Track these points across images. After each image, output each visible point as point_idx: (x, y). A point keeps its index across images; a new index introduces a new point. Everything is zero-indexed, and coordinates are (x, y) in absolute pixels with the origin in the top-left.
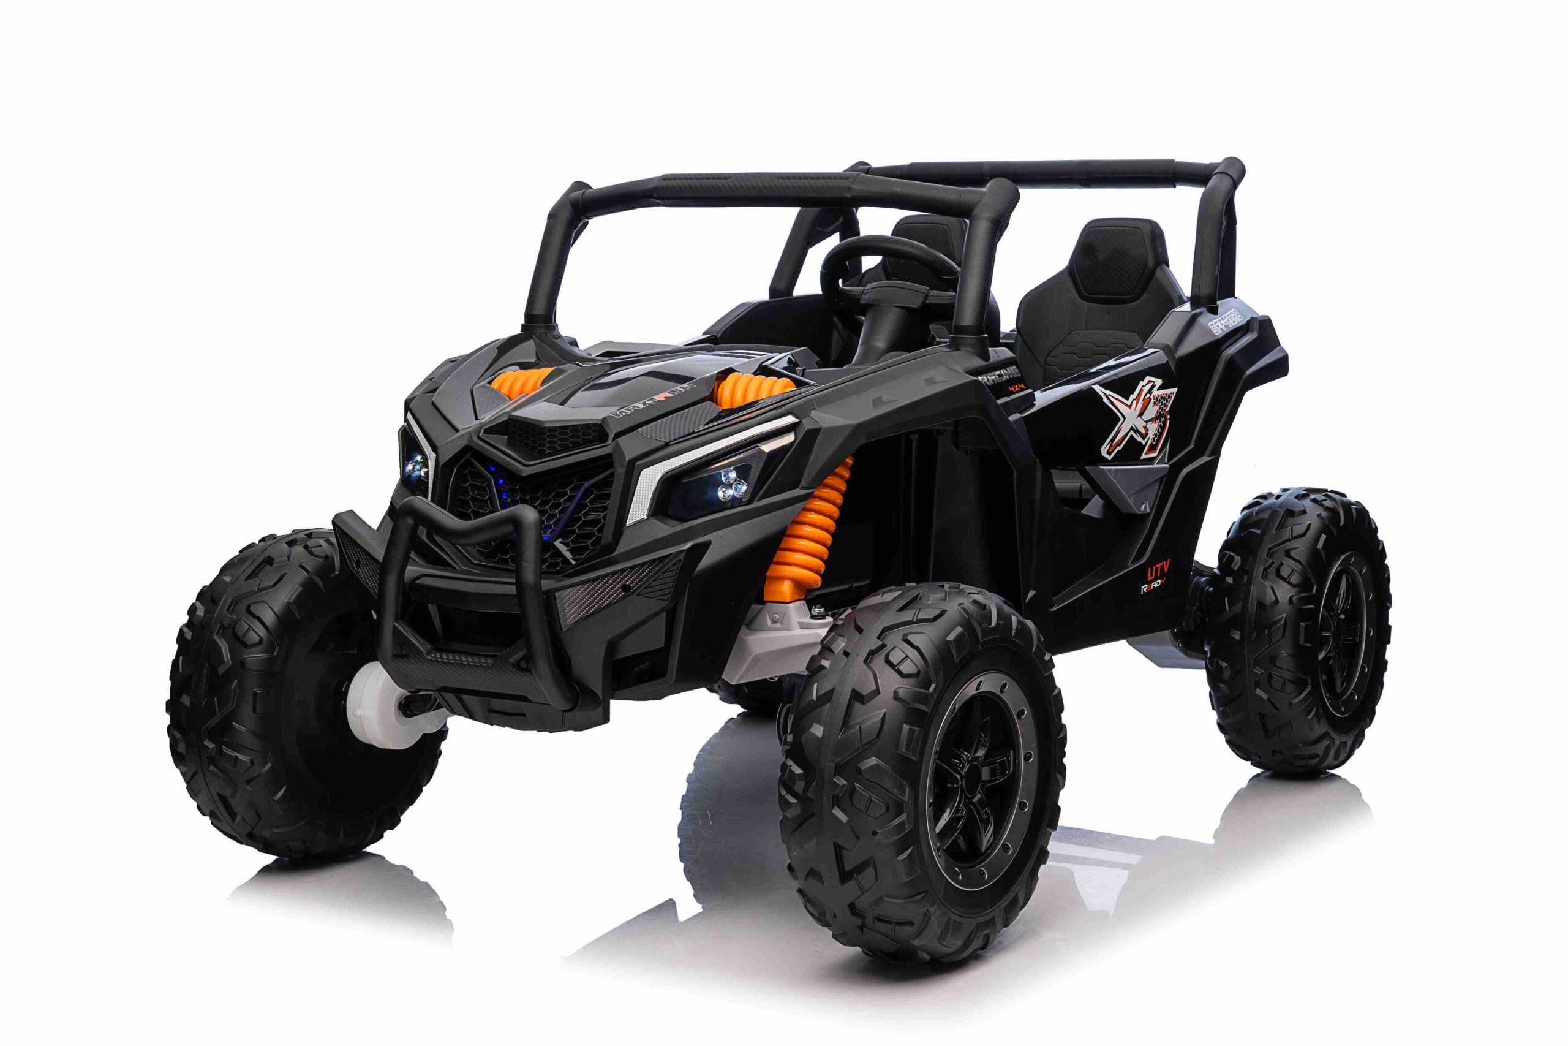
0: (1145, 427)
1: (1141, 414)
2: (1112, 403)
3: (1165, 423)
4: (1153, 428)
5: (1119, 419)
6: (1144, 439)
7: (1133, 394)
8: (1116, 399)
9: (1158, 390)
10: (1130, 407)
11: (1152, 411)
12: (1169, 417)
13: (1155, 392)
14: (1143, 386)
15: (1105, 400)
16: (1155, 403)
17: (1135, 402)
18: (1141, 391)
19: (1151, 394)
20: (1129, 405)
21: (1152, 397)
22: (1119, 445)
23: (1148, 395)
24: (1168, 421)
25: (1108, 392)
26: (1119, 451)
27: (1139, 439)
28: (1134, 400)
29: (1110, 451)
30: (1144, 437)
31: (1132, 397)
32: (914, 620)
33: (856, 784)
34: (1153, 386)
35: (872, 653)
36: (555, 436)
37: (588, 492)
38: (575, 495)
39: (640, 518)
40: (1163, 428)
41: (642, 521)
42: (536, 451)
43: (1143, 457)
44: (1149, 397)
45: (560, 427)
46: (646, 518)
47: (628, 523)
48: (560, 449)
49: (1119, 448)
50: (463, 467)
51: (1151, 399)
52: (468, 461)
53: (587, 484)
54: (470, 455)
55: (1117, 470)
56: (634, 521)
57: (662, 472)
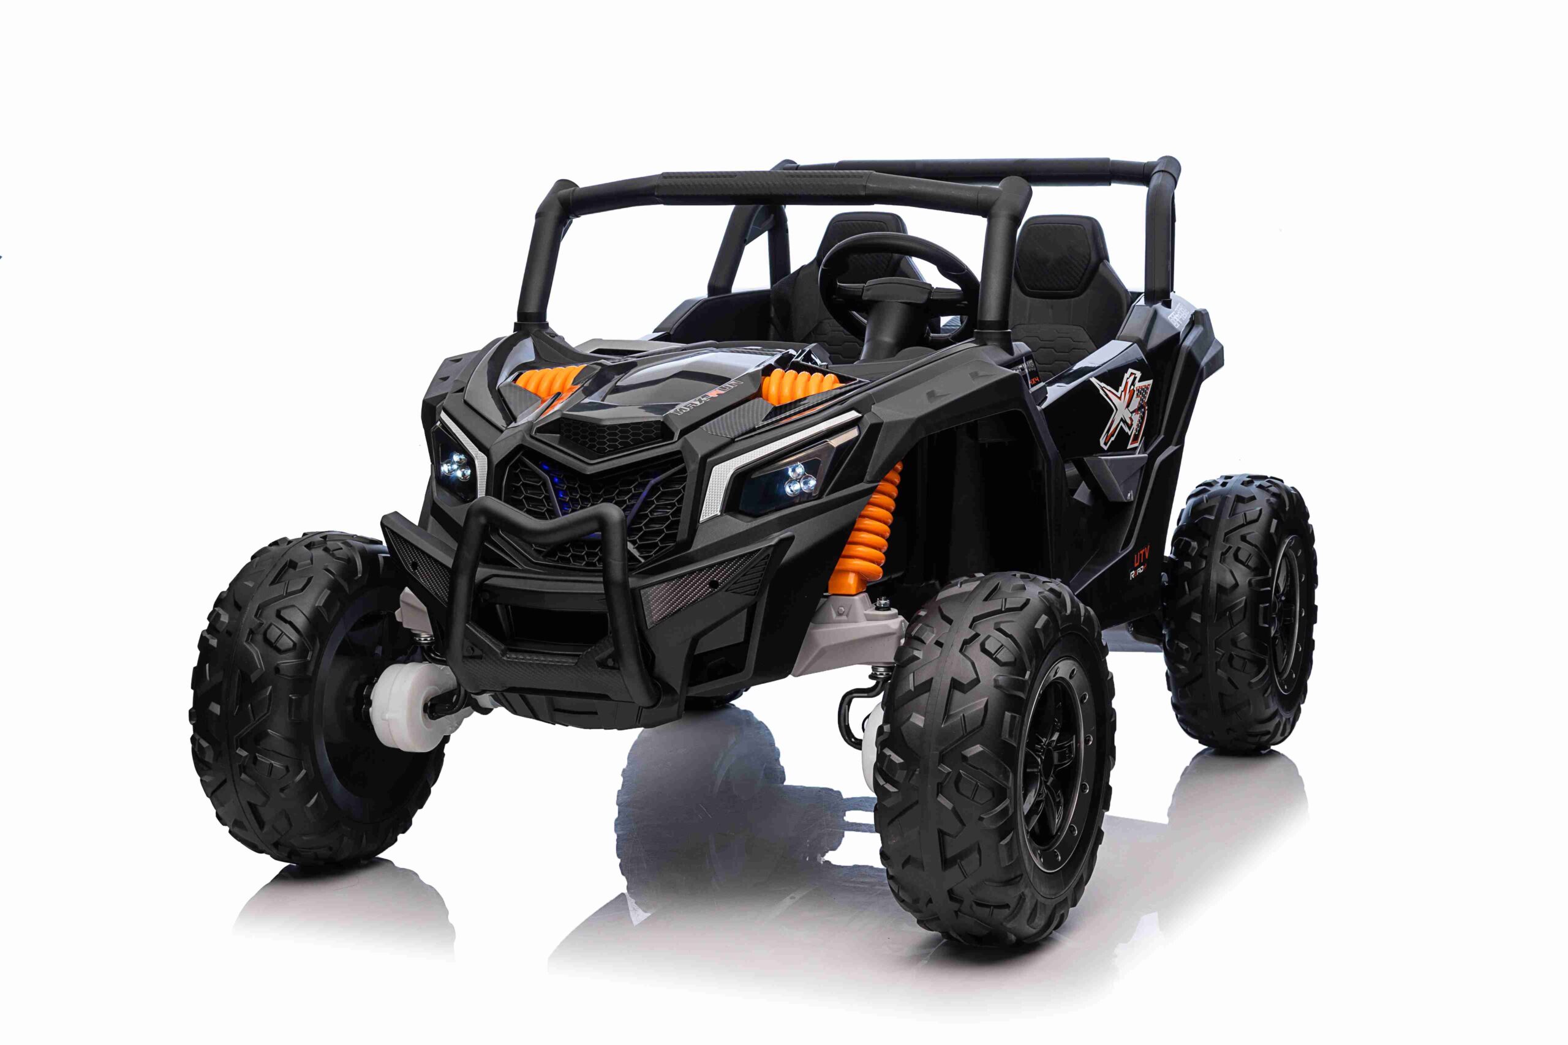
0: (1131, 418)
1: (1128, 406)
2: (1107, 395)
3: (1144, 413)
4: (1136, 418)
5: (1113, 411)
6: (1130, 429)
7: (1121, 386)
8: (1109, 391)
9: (1139, 381)
10: (1120, 398)
11: (1136, 402)
12: (1147, 408)
13: (1138, 384)
14: (1128, 378)
15: (1101, 392)
16: (1137, 395)
17: (1123, 393)
18: (1127, 383)
19: (1134, 386)
20: (1119, 396)
21: (1135, 389)
22: (1112, 435)
23: (1132, 387)
24: (1146, 412)
25: (1103, 385)
26: (1112, 441)
27: (1126, 429)
28: (1122, 391)
29: (1107, 441)
30: (1130, 427)
31: (1121, 388)
32: (1003, 610)
33: (961, 771)
34: (1135, 378)
35: (966, 643)
36: (616, 434)
37: (654, 489)
38: (641, 493)
39: (713, 515)
40: (1142, 418)
41: (716, 517)
42: (595, 449)
43: (1129, 447)
44: (1133, 389)
45: (621, 425)
46: (719, 514)
47: (701, 519)
48: (620, 446)
49: (1113, 439)
50: (514, 467)
51: (1134, 391)
52: (520, 461)
53: (653, 481)
54: (523, 455)
55: (1112, 460)
56: (707, 517)
57: (734, 468)
